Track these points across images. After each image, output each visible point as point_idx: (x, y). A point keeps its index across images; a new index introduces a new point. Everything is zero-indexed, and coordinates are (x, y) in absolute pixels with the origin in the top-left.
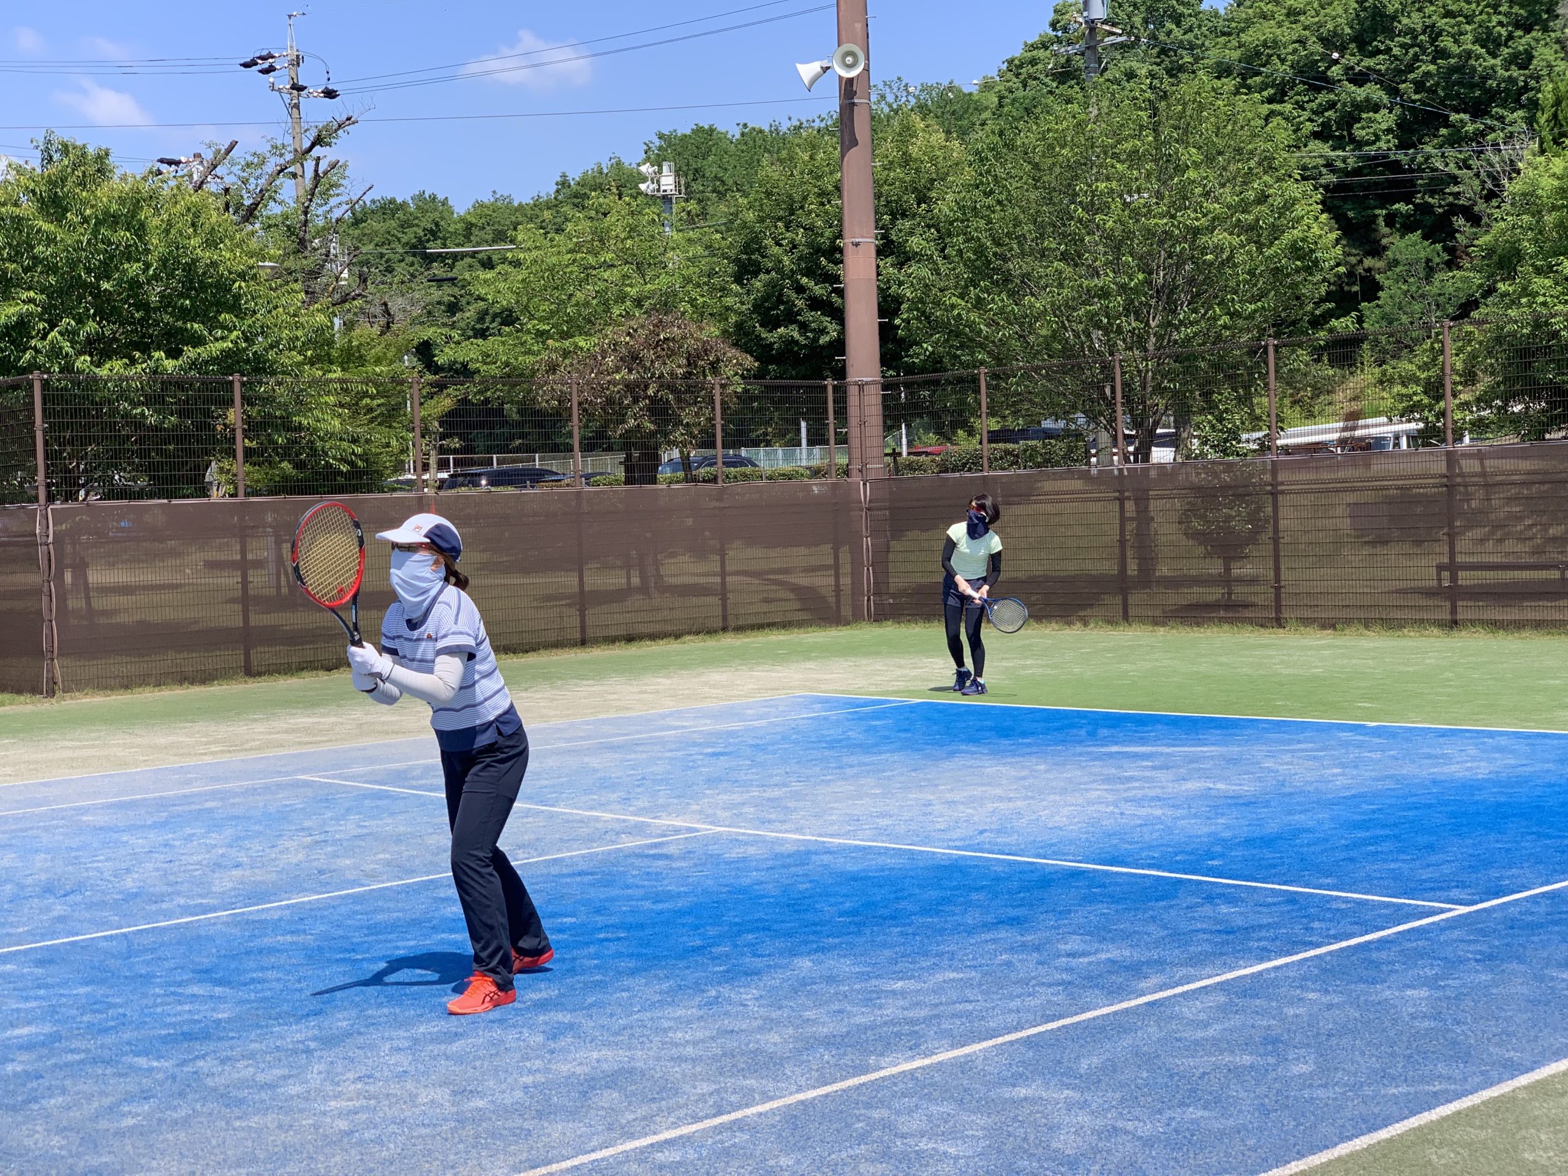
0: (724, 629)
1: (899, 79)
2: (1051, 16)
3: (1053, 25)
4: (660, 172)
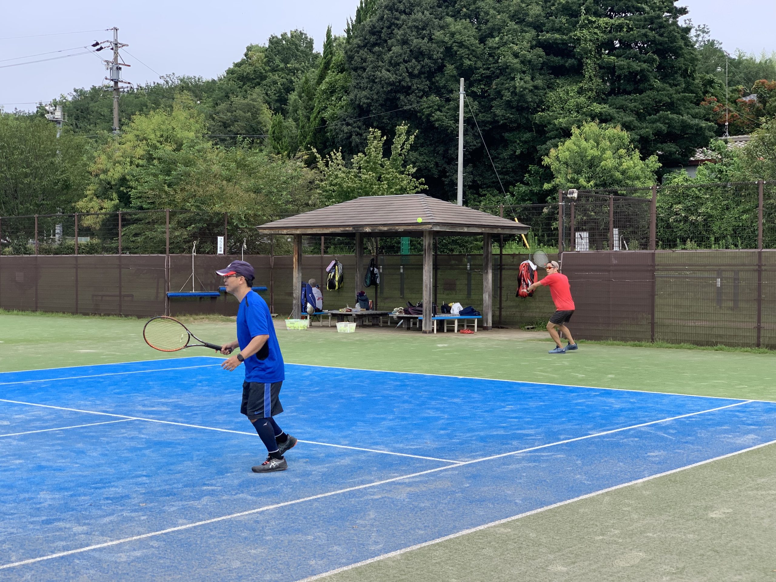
1: (173, 74)
2: (245, 51)
3: (246, 55)
4: (56, 109)
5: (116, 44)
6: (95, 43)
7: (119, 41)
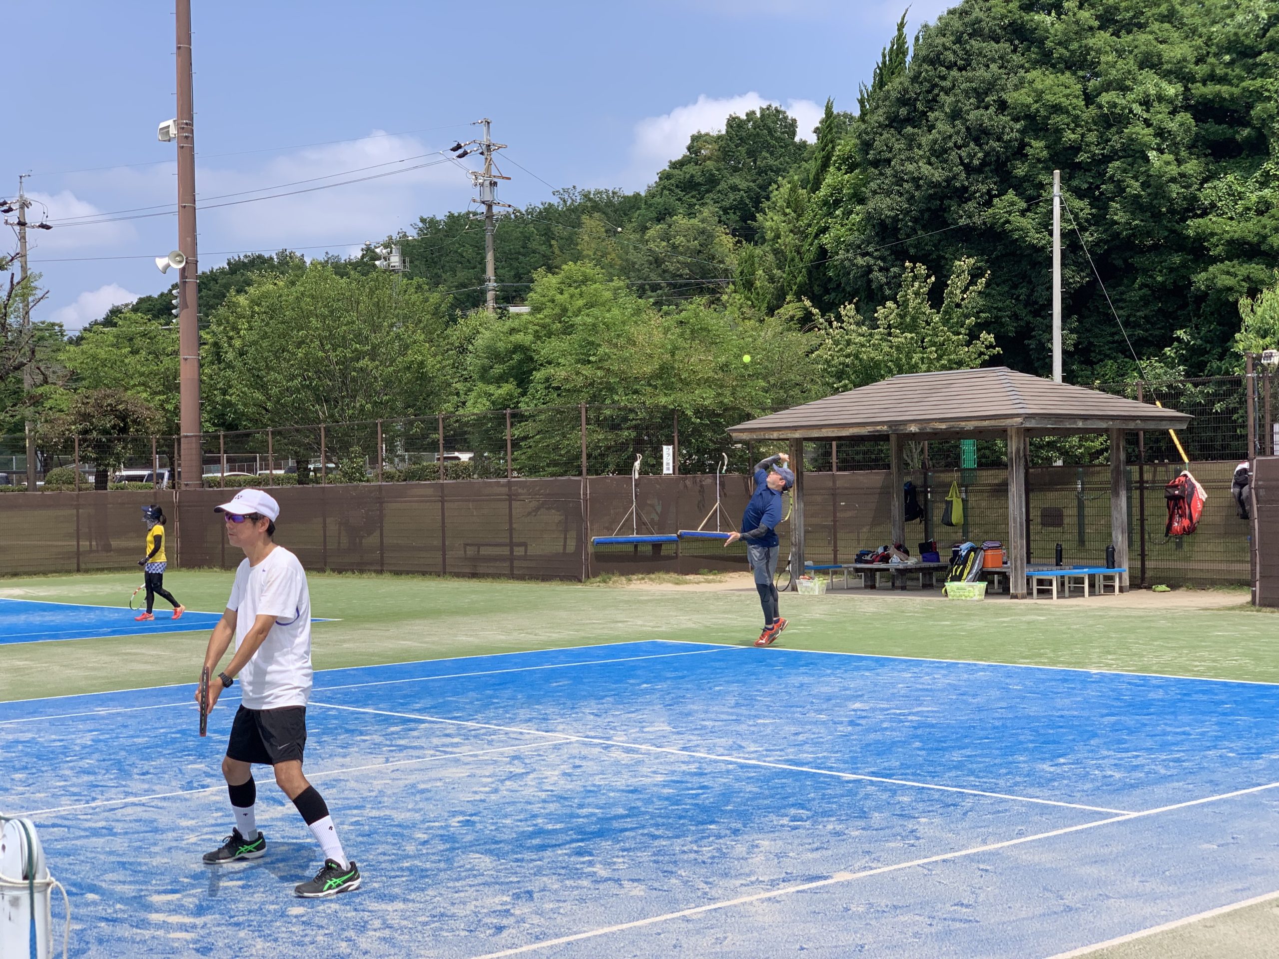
0: (78, 570)
2: (689, 142)
3: (689, 149)
4: (391, 252)
5: (488, 146)
6: (455, 145)
7: (493, 141)
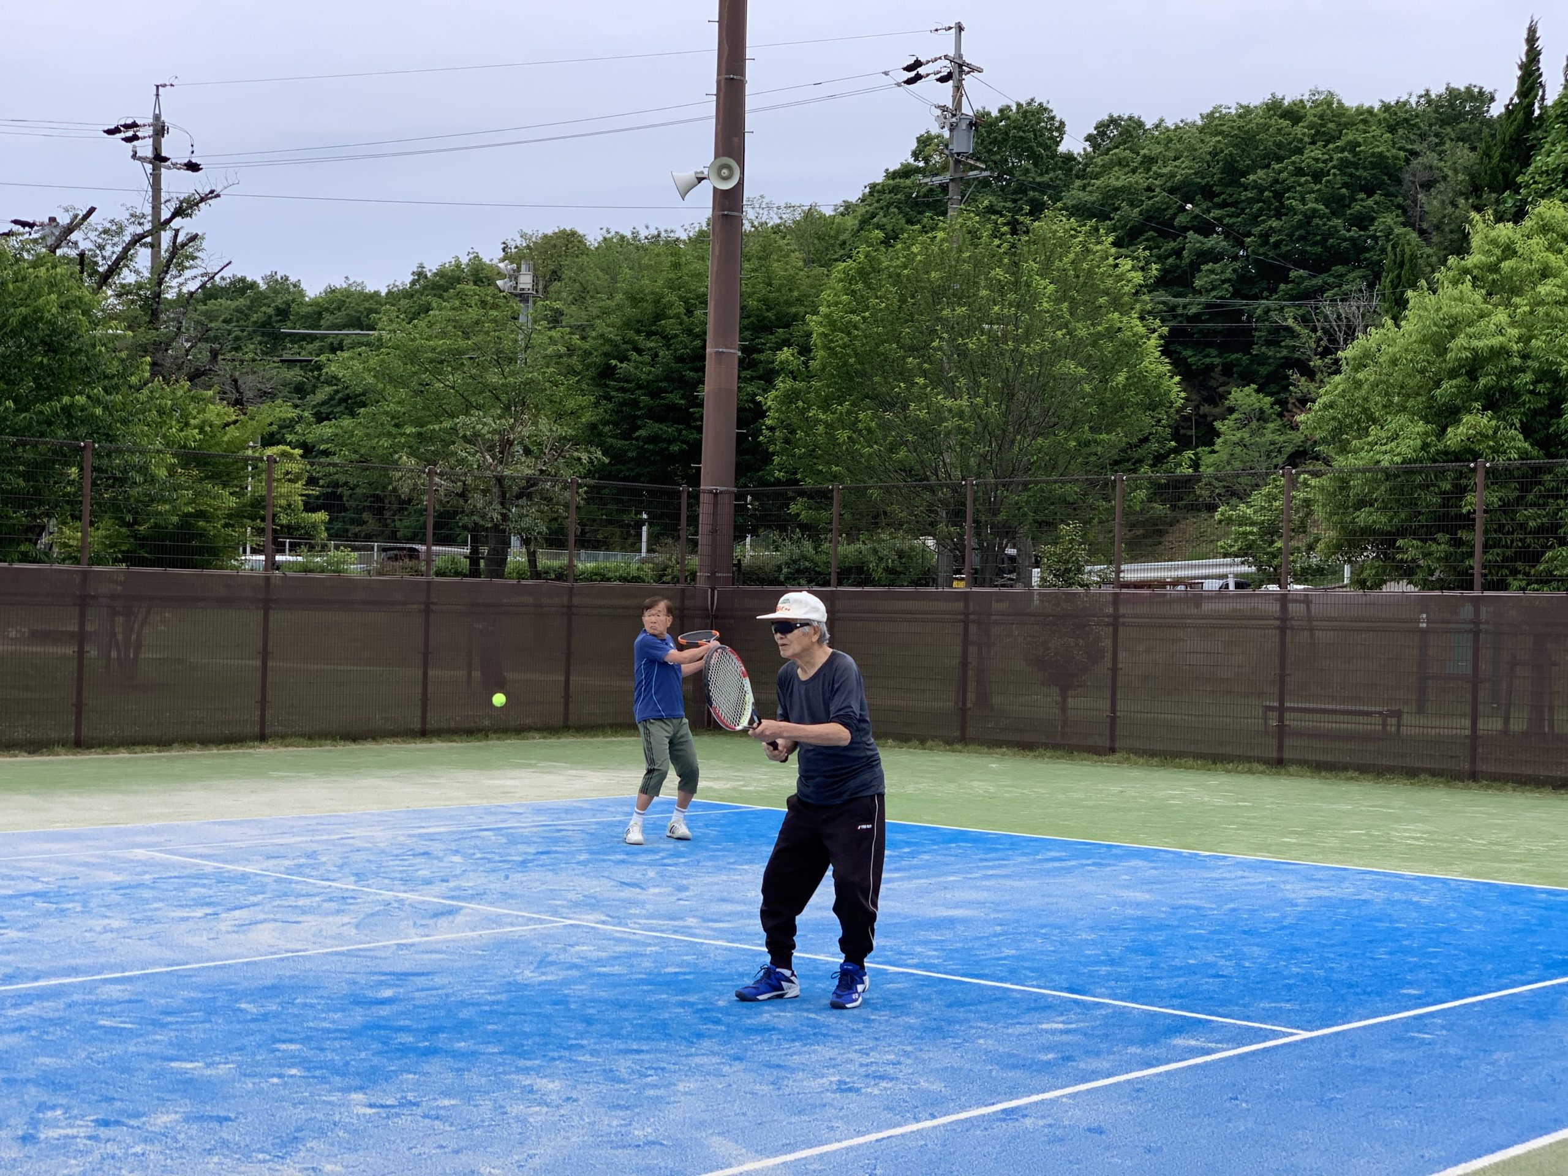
0: (565, 728)
3: (915, 155)
4: (519, 269)
5: (960, 66)
6: (911, 61)
7: (967, 59)
